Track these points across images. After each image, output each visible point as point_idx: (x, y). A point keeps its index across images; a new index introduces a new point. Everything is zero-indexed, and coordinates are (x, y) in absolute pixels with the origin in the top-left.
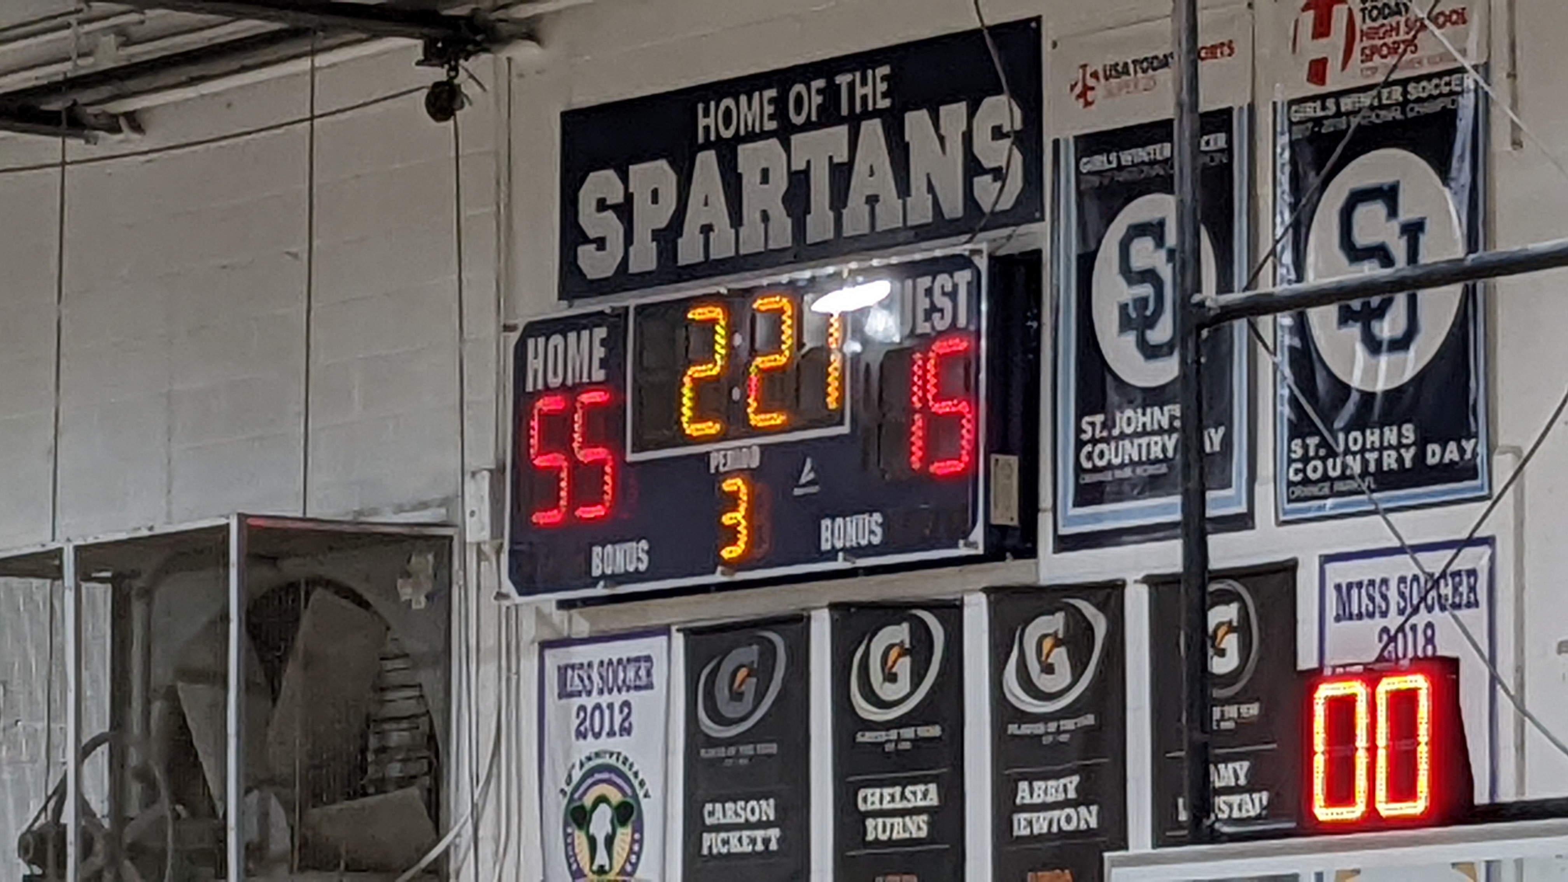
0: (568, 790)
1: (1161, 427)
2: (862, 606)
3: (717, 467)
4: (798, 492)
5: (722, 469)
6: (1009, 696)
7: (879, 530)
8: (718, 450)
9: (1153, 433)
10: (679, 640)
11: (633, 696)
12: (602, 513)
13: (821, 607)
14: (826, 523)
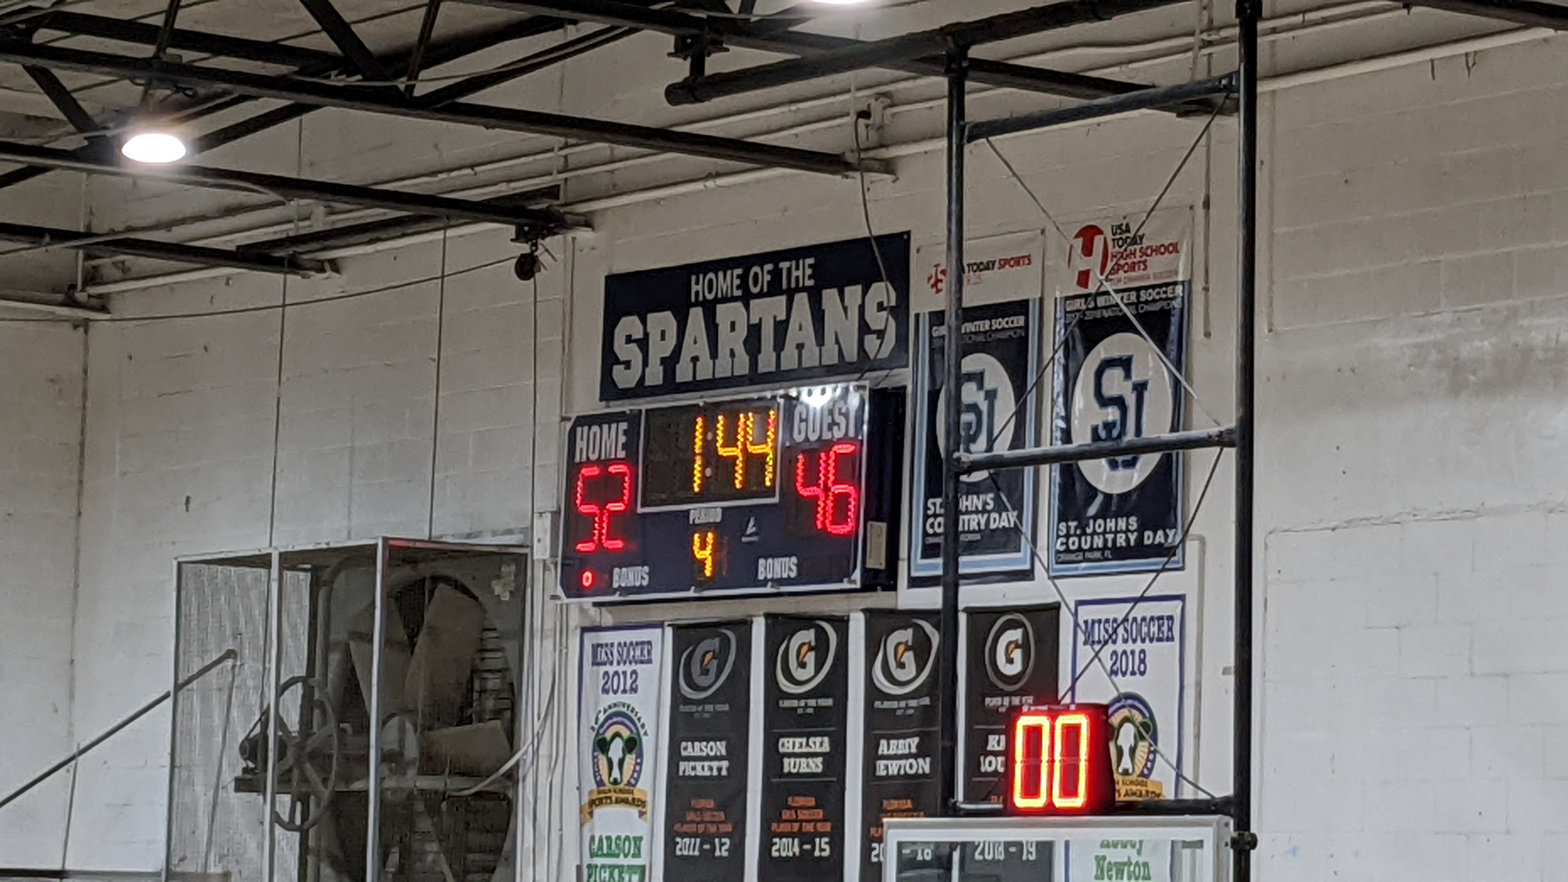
0: (596, 727)
1: (977, 507)
2: (784, 616)
3: (694, 520)
4: (744, 539)
5: (697, 521)
6: (875, 681)
7: (794, 568)
8: (694, 509)
9: (971, 512)
10: (669, 632)
11: (639, 667)
12: (621, 546)
13: (759, 616)
14: (762, 561)
